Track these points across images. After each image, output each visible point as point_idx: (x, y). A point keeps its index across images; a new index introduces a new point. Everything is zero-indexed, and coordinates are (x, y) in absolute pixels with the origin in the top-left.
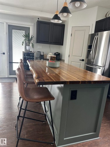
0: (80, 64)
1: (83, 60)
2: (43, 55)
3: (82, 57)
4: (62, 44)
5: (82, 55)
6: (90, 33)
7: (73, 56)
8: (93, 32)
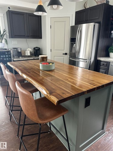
0: (64, 58)
1: (66, 54)
2: (21, 52)
3: (65, 51)
4: (41, 38)
5: (64, 49)
6: (71, 25)
7: (55, 50)
8: (74, 24)
